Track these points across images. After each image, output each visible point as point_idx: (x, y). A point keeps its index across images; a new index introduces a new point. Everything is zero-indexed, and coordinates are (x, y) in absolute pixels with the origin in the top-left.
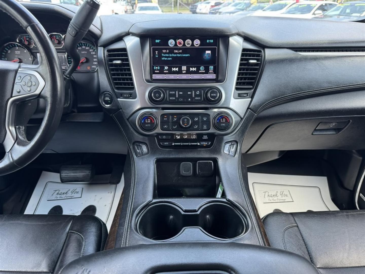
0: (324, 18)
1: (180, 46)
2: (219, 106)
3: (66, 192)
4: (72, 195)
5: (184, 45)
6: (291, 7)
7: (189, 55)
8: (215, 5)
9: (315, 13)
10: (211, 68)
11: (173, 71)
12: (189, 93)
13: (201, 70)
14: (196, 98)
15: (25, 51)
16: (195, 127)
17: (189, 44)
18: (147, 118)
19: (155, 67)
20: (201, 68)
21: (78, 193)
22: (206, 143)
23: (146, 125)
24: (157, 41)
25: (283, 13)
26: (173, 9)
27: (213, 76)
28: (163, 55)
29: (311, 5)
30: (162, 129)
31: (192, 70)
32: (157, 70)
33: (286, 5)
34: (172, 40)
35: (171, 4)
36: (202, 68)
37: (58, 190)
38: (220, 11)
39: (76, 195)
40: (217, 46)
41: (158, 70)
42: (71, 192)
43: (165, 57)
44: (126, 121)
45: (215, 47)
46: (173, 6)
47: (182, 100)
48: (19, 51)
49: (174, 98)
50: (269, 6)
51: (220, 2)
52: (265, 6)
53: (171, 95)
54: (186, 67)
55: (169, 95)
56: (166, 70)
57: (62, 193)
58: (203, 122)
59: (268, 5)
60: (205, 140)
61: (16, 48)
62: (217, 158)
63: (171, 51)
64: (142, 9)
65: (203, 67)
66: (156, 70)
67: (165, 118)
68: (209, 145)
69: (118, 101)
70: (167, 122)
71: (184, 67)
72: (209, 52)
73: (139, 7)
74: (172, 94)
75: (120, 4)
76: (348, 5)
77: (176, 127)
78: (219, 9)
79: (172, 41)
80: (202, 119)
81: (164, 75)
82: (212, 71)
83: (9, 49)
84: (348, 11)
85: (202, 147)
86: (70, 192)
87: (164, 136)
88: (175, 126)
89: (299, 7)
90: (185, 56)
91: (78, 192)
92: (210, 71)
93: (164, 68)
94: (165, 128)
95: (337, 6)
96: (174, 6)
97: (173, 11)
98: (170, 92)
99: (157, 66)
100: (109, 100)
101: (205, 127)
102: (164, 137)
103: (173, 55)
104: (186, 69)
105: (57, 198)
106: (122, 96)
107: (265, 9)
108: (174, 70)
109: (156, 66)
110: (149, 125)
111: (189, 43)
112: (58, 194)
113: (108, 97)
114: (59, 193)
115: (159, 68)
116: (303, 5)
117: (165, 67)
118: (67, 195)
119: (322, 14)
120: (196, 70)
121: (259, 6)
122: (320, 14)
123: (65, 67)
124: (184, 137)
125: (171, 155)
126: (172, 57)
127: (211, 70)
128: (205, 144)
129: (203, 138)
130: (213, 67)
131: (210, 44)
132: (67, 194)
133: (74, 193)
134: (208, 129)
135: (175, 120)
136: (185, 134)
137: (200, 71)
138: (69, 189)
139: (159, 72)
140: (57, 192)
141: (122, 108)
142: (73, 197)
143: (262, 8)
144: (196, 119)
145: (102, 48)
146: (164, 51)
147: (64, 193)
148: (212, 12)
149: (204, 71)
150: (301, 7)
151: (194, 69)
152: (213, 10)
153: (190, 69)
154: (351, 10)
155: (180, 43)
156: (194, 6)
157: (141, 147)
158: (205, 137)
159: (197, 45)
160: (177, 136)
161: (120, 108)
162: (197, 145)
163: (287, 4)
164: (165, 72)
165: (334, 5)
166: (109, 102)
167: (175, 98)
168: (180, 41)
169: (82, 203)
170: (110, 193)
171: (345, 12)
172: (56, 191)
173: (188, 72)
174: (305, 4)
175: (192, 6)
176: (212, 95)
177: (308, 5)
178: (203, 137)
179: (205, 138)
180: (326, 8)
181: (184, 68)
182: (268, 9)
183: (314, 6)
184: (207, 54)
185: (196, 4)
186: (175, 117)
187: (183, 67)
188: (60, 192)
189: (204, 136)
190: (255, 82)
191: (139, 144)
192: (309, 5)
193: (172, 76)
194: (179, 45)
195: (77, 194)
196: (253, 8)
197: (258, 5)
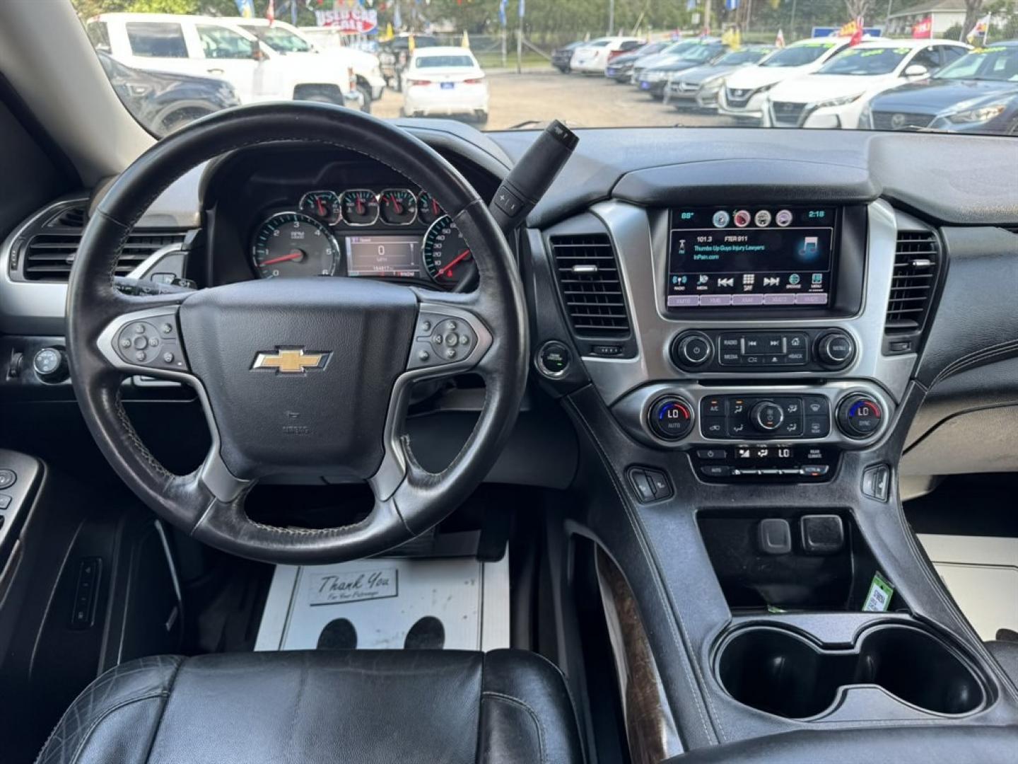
0: (931, 85)
1: (741, 226)
2: (850, 374)
3: (354, 582)
4: (373, 590)
5: (752, 223)
6: (839, 56)
7: (763, 248)
8: (621, 50)
9: (909, 71)
10: (817, 278)
11: (719, 285)
12: (773, 343)
13: (790, 284)
14: (792, 356)
15: (316, 233)
16: (791, 429)
17: (764, 221)
18: (671, 406)
19: (675, 278)
20: (791, 279)
21: (385, 583)
22: (818, 470)
23: (670, 426)
24: (686, 216)
25: (818, 73)
26: (504, 59)
27: (821, 298)
28: (697, 248)
29: (896, 51)
30: (707, 434)
31: (769, 284)
32: (679, 284)
33: (822, 50)
34: (721, 212)
35: (499, 47)
36: (794, 280)
37: (333, 577)
38: (638, 64)
39: (382, 591)
40: (833, 227)
41: (682, 284)
42: (369, 582)
43: (703, 253)
44: (605, 412)
45: (829, 228)
46: (504, 51)
47: (755, 360)
48: (302, 232)
49: (735, 357)
50: (775, 52)
51: (636, 42)
52: (764, 52)
53: (726, 349)
54: (753, 275)
55: (721, 349)
56: (702, 284)
57: (344, 584)
58: (813, 417)
59: (771, 50)
60: (815, 462)
61: (295, 225)
62: (851, 509)
63: (719, 238)
64: (425, 62)
65: (797, 276)
66: (678, 286)
67: (714, 405)
68: (826, 474)
69: (583, 362)
70: (718, 418)
71: (749, 275)
72: (814, 240)
73: (418, 58)
74: (729, 345)
75: (360, 47)
76: (999, 52)
77: (741, 429)
78: (634, 60)
79: (721, 215)
80: (808, 408)
81: (698, 296)
82: (819, 286)
83: (276, 227)
84: (1000, 66)
85: (809, 478)
86: (364, 581)
87: (710, 452)
88: (739, 427)
89: (863, 55)
90: (753, 251)
91: (388, 580)
92: (812, 286)
93: (699, 280)
94: (715, 430)
95: (970, 53)
96: (509, 52)
97: (505, 64)
98: (726, 342)
99: (681, 276)
100: (560, 359)
101: (816, 428)
102: (711, 454)
103: (723, 248)
104: (752, 282)
105: (334, 598)
106: (593, 352)
107: (763, 60)
108: (722, 285)
109: (678, 276)
110: (678, 425)
111: (763, 219)
112: (334, 586)
113: (557, 353)
114: (338, 586)
115: (685, 280)
116: (871, 50)
117: (701, 277)
118: (360, 591)
119: (927, 76)
120: (777, 284)
121: (748, 51)
122: (921, 74)
123: (415, 272)
124: (759, 453)
125: (733, 500)
126: (719, 253)
127: (816, 283)
128: (815, 470)
129: (810, 456)
130: (821, 275)
131: (816, 221)
132: (357, 588)
133: (377, 585)
134: (825, 434)
135: (740, 410)
136: (762, 446)
137: (788, 286)
138: (362, 574)
139: (686, 289)
140: (331, 582)
141: (594, 380)
142: (375, 596)
143: (755, 58)
144: (793, 409)
145: (537, 232)
146: (701, 239)
147: (349, 585)
148: (615, 66)
149: (799, 286)
150: (866, 57)
151: (774, 281)
152: (618, 63)
153: (763, 281)
154: (1007, 65)
155: (742, 220)
156: (563, 52)
157: (649, 478)
158: (815, 454)
159: (784, 222)
160: (742, 452)
161: (589, 380)
162: (798, 474)
163: (825, 46)
164: (700, 288)
165: (958, 50)
166: (560, 364)
167: (738, 356)
168: (742, 215)
169: (403, 612)
170: (470, 583)
171: (991, 71)
172: (329, 578)
173: (758, 288)
174: (877, 49)
175: (557, 52)
176: (835, 348)
177: (886, 50)
178: (809, 453)
179: (814, 456)
180: (935, 58)
181: (749, 279)
182: (773, 60)
183: (902, 53)
184: (808, 244)
185: (569, 48)
186: (739, 405)
187: (745, 276)
188: (339, 583)
189: (812, 451)
190: (924, 313)
191: (644, 470)
192: (889, 51)
193: (716, 298)
194: (741, 223)
195: (386, 586)
196: (733, 57)
197: (744, 49)
